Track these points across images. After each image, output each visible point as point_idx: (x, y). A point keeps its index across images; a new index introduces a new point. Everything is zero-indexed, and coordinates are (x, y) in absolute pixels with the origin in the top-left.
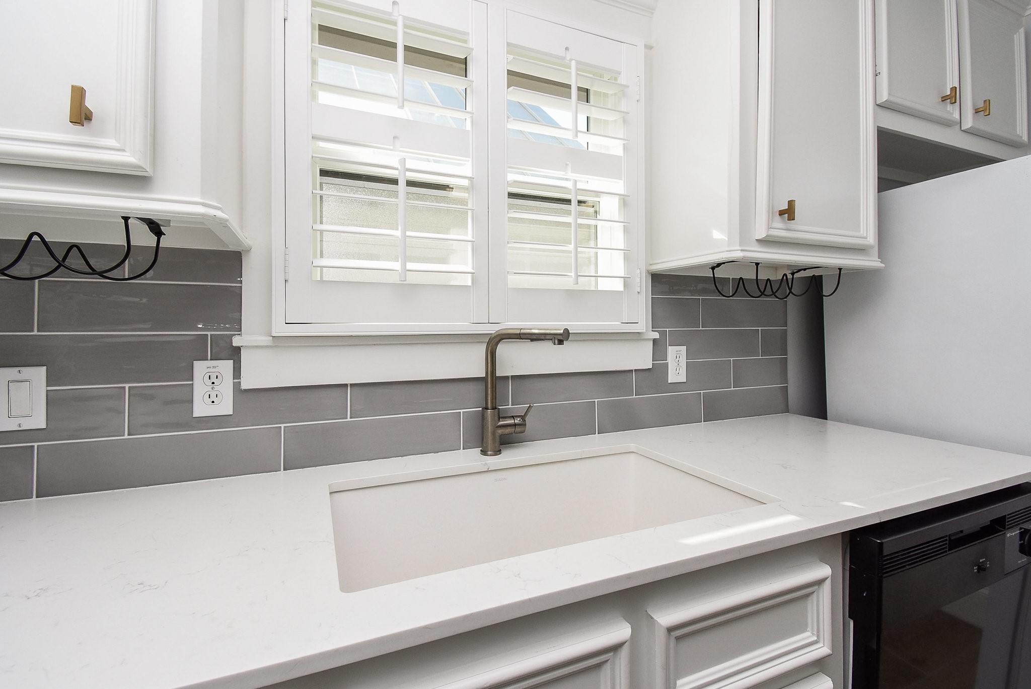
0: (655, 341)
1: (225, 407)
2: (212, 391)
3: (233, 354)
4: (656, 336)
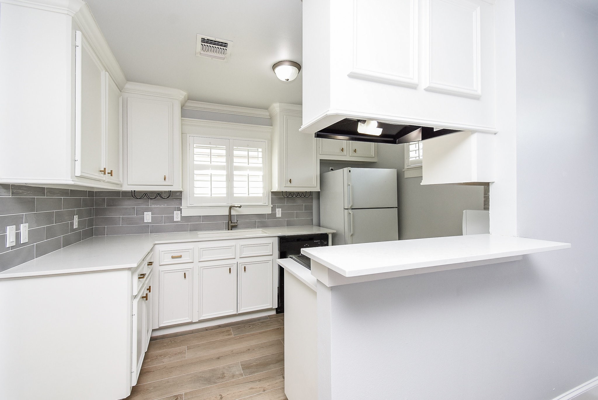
0: (272, 207)
1: (179, 219)
2: (177, 216)
3: (180, 210)
4: (272, 206)
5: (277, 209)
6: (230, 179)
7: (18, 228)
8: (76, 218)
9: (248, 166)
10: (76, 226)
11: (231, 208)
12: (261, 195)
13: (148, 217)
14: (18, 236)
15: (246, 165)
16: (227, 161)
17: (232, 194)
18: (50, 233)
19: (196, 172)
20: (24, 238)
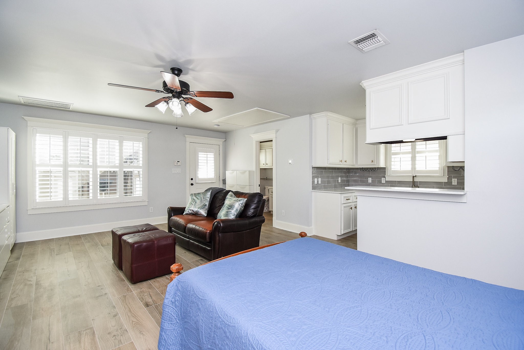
2: (383, 181)
3: (385, 177)
4: (448, 177)
5: (453, 179)
6: (414, 159)
7: (318, 179)
8: (340, 178)
9: (426, 150)
10: (340, 181)
11: (413, 177)
12: (438, 169)
13: (370, 180)
14: (318, 181)
15: (425, 150)
16: (412, 149)
17: (415, 168)
18: (329, 182)
19: (393, 156)
20: (320, 182)
